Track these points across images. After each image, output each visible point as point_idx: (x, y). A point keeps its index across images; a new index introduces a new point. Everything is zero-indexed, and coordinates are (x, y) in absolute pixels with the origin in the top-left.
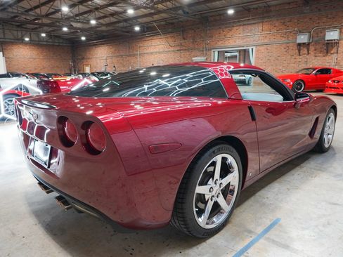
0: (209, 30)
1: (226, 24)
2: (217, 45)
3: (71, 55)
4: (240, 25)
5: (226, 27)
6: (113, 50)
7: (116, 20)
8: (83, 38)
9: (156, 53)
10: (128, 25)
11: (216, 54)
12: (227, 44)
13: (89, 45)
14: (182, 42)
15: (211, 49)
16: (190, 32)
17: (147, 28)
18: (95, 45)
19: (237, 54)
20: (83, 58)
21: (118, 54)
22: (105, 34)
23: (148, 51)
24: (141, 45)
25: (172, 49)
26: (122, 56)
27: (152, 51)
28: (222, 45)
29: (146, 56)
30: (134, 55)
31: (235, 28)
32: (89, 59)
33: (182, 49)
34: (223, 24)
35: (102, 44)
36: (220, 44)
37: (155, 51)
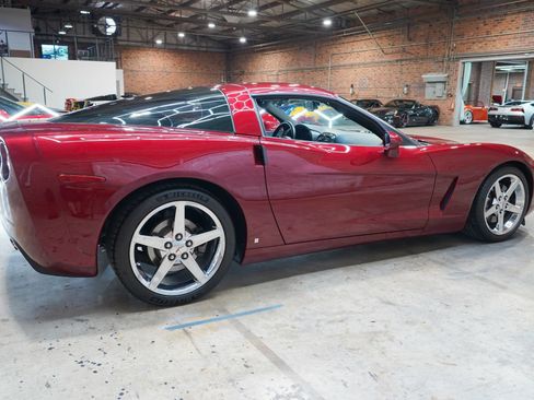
0: (458, 22)
1: (493, 10)
2: (470, 52)
3: (224, 68)
4: (519, 12)
5: (491, 17)
6: (289, 59)
7: (293, 9)
8: (243, 40)
9: (359, 65)
10: (314, 16)
11: (469, 67)
12: (490, 49)
13: (252, 51)
14: (407, 44)
15: (458, 59)
16: (422, 27)
17: (348, 21)
18: (263, 51)
19: (525, 67)
20: (243, 73)
21: (296, 67)
22: (276, 32)
23: (347, 62)
24: (335, 51)
25: (386, 58)
26: (302, 70)
27: (352, 61)
28: (482, 51)
29: (342, 71)
30: (322, 69)
31: (508, 18)
32: (251, 74)
33: (404, 57)
34: (486, 11)
35: (273, 49)
36: (476, 48)
37: (358, 61)
